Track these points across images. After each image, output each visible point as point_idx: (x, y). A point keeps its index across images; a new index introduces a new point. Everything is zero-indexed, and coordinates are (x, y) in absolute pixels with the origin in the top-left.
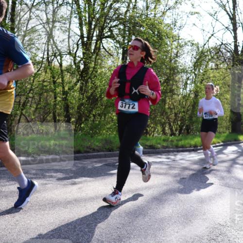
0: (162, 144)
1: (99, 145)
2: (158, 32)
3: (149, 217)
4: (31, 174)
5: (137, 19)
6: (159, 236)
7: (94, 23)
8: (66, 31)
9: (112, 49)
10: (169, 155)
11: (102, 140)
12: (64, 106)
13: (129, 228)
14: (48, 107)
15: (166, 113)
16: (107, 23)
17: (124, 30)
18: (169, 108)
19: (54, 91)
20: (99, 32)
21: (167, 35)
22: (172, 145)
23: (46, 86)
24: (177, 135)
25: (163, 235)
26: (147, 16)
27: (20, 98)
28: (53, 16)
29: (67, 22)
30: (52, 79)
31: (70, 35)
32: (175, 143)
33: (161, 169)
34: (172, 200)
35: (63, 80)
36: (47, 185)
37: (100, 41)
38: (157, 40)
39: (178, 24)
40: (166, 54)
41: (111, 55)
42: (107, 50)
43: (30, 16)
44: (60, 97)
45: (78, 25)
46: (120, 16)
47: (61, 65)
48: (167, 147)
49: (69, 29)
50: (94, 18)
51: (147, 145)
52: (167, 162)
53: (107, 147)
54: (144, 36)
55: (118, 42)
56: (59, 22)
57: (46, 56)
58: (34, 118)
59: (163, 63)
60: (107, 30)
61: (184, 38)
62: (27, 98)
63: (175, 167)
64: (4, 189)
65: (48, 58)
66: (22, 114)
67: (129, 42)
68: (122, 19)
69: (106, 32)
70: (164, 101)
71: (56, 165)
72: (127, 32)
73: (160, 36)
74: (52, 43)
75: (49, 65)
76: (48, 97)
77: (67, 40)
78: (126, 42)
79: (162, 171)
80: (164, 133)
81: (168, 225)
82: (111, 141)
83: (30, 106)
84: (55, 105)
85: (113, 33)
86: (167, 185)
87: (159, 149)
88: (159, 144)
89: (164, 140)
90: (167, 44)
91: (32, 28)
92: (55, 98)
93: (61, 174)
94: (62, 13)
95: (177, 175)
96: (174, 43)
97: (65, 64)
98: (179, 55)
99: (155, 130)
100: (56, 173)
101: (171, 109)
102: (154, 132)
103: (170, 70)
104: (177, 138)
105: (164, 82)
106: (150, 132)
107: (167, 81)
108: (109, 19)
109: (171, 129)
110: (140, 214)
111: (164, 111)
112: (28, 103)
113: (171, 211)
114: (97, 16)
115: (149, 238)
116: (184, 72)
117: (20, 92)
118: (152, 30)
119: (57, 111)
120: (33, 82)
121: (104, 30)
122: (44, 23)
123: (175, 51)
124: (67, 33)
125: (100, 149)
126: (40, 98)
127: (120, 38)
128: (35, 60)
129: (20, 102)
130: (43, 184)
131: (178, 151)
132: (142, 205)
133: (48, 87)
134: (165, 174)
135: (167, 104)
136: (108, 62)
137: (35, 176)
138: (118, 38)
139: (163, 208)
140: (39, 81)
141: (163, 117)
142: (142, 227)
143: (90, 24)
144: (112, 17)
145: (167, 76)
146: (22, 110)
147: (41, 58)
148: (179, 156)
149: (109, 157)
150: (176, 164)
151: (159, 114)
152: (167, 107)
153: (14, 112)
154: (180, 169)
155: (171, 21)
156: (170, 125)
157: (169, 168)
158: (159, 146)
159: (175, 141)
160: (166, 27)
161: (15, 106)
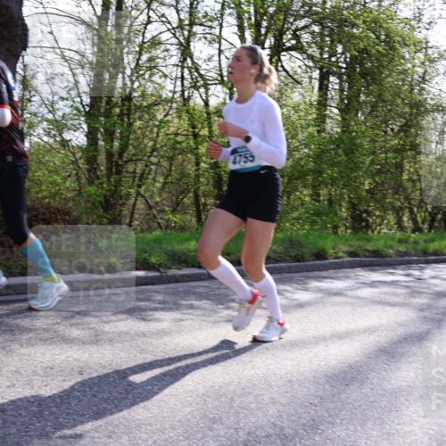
0: (396, 248)
1: (278, 250)
2: (387, 35)
3: (371, 386)
4: (154, 301)
5: (345, 12)
6: (390, 423)
7: (265, 24)
8: (214, 40)
9: (299, 71)
10: (410, 269)
11: (283, 240)
12: (213, 177)
13: (332, 406)
14: (184, 180)
15: (405, 189)
16: (289, 22)
17: (321, 35)
18: (410, 180)
19: (194, 151)
20: (276, 40)
21: (403, 39)
22: (415, 250)
23: (180, 143)
24: (426, 231)
25: (396, 421)
26: (364, 6)
27: (136, 164)
28: (191, 15)
29: (216, 24)
30: (191, 129)
31: (222, 48)
32: (421, 246)
33: (394, 294)
34: (415, 355)
35: (210, 132)
36: (183, 323)
37: (276, 58)
38: (384, 52)
39: (425, 19)
40: (402, 76)
41: (298, 83)
42: (291, 73)
43: (149, 17)
44: (205, 162)
45: (236, 28)
46: (314, 8)
47: (207, 104)
48: (406, 254)
49: (220, 37)
50: (265, 14)
51: (368, 251)
52: (406, 282)
53: (293, 255)
54: (358, 44)
55: (311, 57)
56: (201, 25)
57: (180, 89)
58: (161, 201)
59: (397, 94)
60: (290, 36)
61: (438, 45)
62: (147, 166)
63: (422, 293)
64: (107, 328)
65: (183, 91)
66: (138, 194)
67: (331, 56)
68: (317, 13)
69: (288, 40)
70: (400, 167)
71: (199, 287)
72: (327, 39)
73: (389, 43)
74: (190, 65)
75: (185, 105)
76: (185, 163)
77: (216, 58)
78: (326, 56)
79: (396, 299)
80: (401, 227)
81: (407, 402)
82: (299, 242)
83: (154, 179)
84: (197, 176)
85: (302, 40)
86: (406, 326)
87: (390, 257)
88: (391, 247)
89: (400, 241)
90: (403, 58)
91: (153, 37)
92: (198, 164)
93: (209, 302)
94: (206, 9)
95: (425, 307)
96: (418, 54)
97: (213, 102)
98: (427, 78)
99: (383, 221)
100: (201, 300)
101: (413, 181)
102: (380, 225)
103: (411, 108)
104: (424, 237)
105: (399, 131)
106: (374, 226)
107: (405, 128)
108: (292, 15)
109: (414, 220)
110: (354, 379)
111: (400, 186)
112: (149, 174)
113: (412, 375)
114: (271, 10)
115: (370, 425)
116: (438, 110)
117: (134, 155)
118: (373, 33)
119: (203, 188)
120: (158, 136)
121: (285, 37)
122: (173, 28)
123: (420, 70)
124: (217, 45)
125: (280, 257)
126: (171, 165)
127: (315, 49)
128: (160, 97)
129: (134, 172)
130: (175, 321)
131: (428, 262)
132: (357, 362)
133: (184, 145)
134: (402, 305)
135: (407, 172)
136: (293, 95)
137: (162, 306)
138: (310, 50)
139: (399, 369)
140: (167, 134)
141: (397, 196)
142: (356, 405)
143: (258, 25)
144: (298, 11)
145: (405, 118)
146: (139, 186)
147: (170, 91)
148: (429, 272)
149: (297, 272)
150: (424, 285)
151: (390, 191)
152: (405, 177)
153: (124, 191)
154: (430, 296)
155: (412, 12)
156: (411, 212)
157: (409, 293)
158: (391, 251)
159: (421, 242)
160: (401, 25)
161: (127, 179)
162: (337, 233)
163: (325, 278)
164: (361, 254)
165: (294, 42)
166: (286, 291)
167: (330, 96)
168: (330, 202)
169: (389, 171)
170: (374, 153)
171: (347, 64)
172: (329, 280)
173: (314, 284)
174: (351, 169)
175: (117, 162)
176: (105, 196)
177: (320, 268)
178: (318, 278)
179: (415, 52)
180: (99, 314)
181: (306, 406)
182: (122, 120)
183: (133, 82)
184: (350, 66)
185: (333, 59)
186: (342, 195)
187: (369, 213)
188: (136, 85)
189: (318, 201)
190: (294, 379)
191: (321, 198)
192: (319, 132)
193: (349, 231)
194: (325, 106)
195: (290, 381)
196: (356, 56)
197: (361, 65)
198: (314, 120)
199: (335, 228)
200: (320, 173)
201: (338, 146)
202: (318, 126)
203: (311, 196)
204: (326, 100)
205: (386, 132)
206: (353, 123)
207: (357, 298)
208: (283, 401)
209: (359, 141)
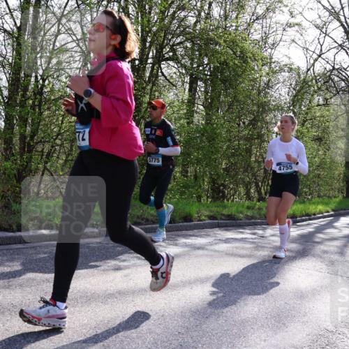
0: (245, 213)
1: (154, 214)
2: (241, 52)
3: (225, 318)
5: (210, 33)
7: (149, 39)
9: (174, 76)
10: (255, 229)
13: (195, 334)
15: (252, 168)
16: (168, 39)
17: (192, 49)
18: (256, 161)
20: (157, 52)
21: (253, 55)
22: (260, 215)
25: (244, 345)
26: (225, 29)
27: (44, 145)
32: (264, 212)
33: (243, 248)
37: (157, 66)
38: (239, 64)
39: (270, 41)
40: (252, 83)
41: (174, 85)
42: (168, 77)
46: (187, 29)
48: (252, 217)
50: (150, 31)
51: (224, 215)
52: (252, 239)
54: (220, 57)
55: (184, 66)
58: (63, 175)
59: (248, 97)
60: (168, 50)
61: (279, 61)
62: (52, 147)
63: (264, 247)
66: (45, 168)
67: (198, 66)
68: (190, 33)
69: (167, 52)
70: (249, 151)
72: (197, 53)
73: (243, 57)
78: (195, 66)
79: (245, 252)
80: (249, 197)
81: (252, 330)
83: (58, 157)
85: (177, 53)
87: (240, 220)
88: (241, 212)
89: (248, 208)
90: (253, 69)
96: (264, 67)
98: (270, 85)
99: (235, 192)
101: (259, 162)
102: (233, 195)
103: (259, 107)
105: (249, 125)
106: (229, 196)
107: (253, 122)
108: (171, 34)
109: (259, 192)
111: (249, 166)
112: (54, 152)
113: (256, 309)
114: (154, 29)
116: (278, 110)
117: (43, 138)
118: (232, 50)
120: (62, 123)
121: (164, 50)
123: (265, 79)
126: (72, 146)
127: (187, 60)
129: (42, 151)
135: (254, 155)
136: (169, 95)
138: (184, 60)
139: (246, 305)
141: (247, 174)
142: (214, 333)
143: (144, 40)
144: (175, 31)
145: (253, 114)
146: (46, 163)
148: (269, 231)
150: (266, 241)
151: (241, 170)
152: (253, 159)
153: (33, 166)
154: (270, 250)
155: (260, 36)
156: (257, 186)
157: (255, 248)
158: (241, 215)
159: (264, 209)
160: (252, 45)
161: (36, 157)
162: (200, 201)
163: (191, 236)
164: (219, 218)
165: (171, 54)
166: (161, 246)
167: (197, 96)
168: (196, 177)
169: (241, 154)
170: (230, 140)
171: (211, 72)
172: (194, 238)
173: (183, 240)
174: (212, 152)
175: (29, 143)
176: (18, 170)
177: (187, 229)
178: (185, 236)
179: (262, 66)
180: (11, 264)
181: (175, 335)
182: (34, 110)
183: (44, 81)
184: (213, 74)
185: (201, 68)
186: (205, 172)
187: (225, 187)
188: (47, 82)
189: (187, 177)
190: (167, 314)
191: (189, 174)
192: (188, 123)
193: (210, 200)
194: (194, 104)
195: (163, 316)
196: (218, 67)
197: (222, 73)
198: (185, 114)
199: (199, 197)
200: (189, 155)
201: (203, 135)
202: (188, 119)
203: (181, 172)
204: (194, 99)
205: (239, 125)
206: (214, 117)
207: (216, 251)
208: (158, 331)
209: (219, 131)
